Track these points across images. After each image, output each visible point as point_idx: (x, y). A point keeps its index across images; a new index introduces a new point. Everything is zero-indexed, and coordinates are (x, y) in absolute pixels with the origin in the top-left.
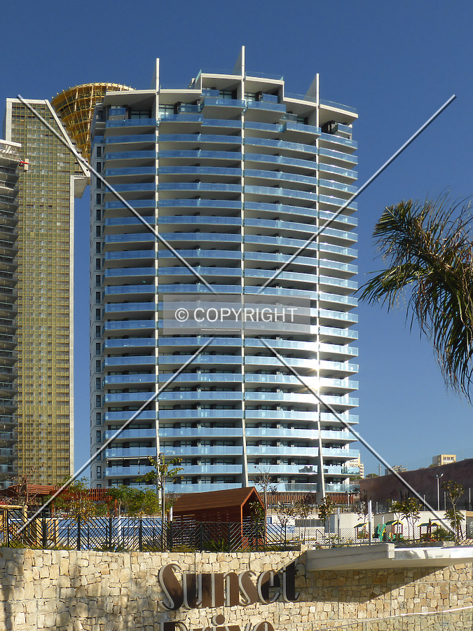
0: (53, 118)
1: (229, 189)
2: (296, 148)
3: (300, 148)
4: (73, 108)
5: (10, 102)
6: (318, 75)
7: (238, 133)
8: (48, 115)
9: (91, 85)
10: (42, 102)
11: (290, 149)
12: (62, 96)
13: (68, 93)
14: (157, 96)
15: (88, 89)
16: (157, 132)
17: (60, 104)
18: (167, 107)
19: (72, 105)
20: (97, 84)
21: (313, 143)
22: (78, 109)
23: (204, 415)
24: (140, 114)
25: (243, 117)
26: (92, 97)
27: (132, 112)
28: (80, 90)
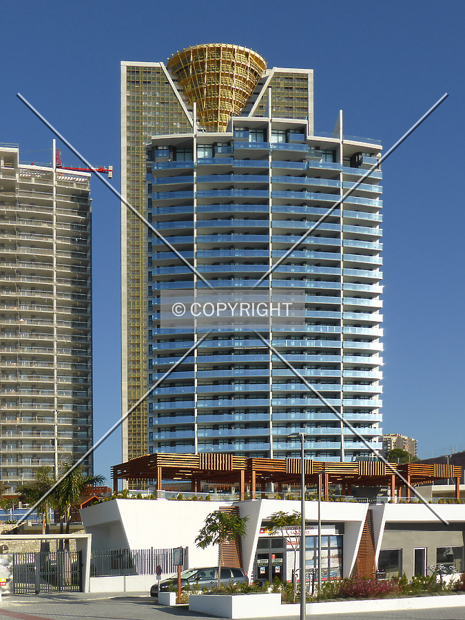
0: (168, 83)
1: (258, 224)
2: (320, 183)
3: (324, 183)
4: (188, 72)
5: (124, 64)
6: (341, 111)
7: (266, 172)
8: (163, 79)
9: (205, 46)
10: (156, 65)
11: (314, 185)
12: (176, 58)
13: (182, 55)
14: (195, 139)
15: (202, 51)
16: (195, 173)
17: (175, 66)
18: (206, 146)
19: (187, 68)
20: (211, 45)
21: (338, 178)
22: (193, 73)
23: (239, 418)
24: (185, 152)
25: (270, 157)
26: (206, 60)
27: (178, 151)
28: (195, 51)
